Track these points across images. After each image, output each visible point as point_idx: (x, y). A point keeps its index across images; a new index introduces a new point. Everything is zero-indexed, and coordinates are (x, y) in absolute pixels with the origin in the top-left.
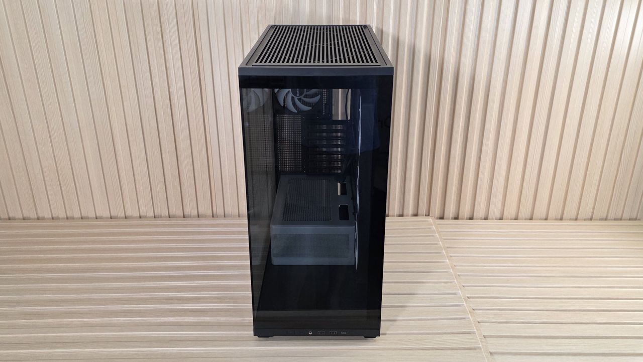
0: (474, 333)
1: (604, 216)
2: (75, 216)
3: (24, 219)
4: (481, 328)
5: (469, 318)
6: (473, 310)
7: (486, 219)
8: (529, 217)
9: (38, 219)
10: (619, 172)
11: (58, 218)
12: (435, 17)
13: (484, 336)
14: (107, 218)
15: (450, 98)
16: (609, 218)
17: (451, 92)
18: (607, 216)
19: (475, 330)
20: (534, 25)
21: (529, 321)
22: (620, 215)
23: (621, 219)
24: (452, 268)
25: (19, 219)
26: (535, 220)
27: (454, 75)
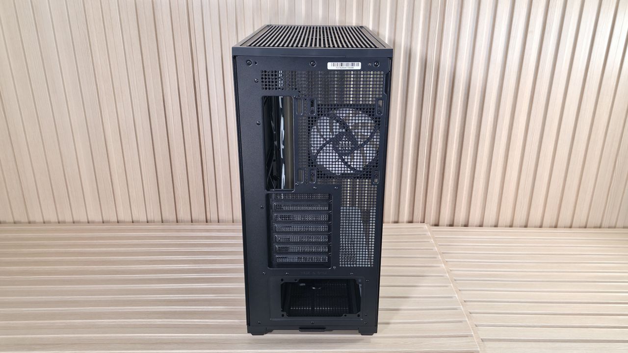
0: (471, 336)
1: (599, 225)
2: (67, 221)
3: (15, 223)
4: (478, 332)
5: (466, 321)
6: (470, 313)
7: (481, 226)
8: (524, 224)
9: (30, 223)
10: (613, 180)
11: (49, 222)
12: (432, 20)
13: (481, 339)
14: (99, 222)
15: (446, 103)
16: (603, 226)
17: (447, 97)
18: (601, 224)
19: (473, 333)
20: (530, 29)
21: (528, 324)
22: (614, 222)
23: (615, 227)
24: (448, 272)
25: (10, 223)
26: (530, 227)
27: (450, 80)
